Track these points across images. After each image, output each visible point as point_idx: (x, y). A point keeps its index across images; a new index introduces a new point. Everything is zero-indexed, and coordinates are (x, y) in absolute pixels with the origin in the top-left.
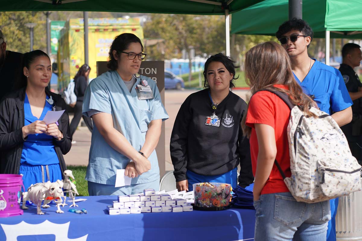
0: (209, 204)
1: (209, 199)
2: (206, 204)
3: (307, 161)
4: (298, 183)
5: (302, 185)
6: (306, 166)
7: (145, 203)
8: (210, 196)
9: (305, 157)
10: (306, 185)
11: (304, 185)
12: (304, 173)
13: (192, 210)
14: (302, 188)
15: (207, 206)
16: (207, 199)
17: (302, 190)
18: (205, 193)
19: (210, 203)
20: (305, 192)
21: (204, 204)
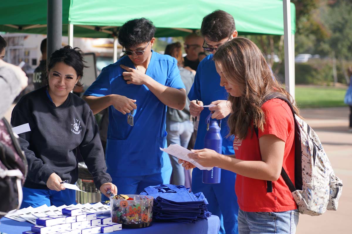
0: (137, 220)
1: (137, 214)
2: (134, 221)
3: (323, 174)
4: (313, 196)
5: (318, 199)
6: (323, 179)
7: (76, 218)
8: (139, 211)
9: (322, 170)
10: (322, 200)
11: (320, 199)
12: (320, 187)
13: (121, 229)
14: (317, 202)
15: (135, 223)
16: (135, 215)
17: (318, 204)
18: (133, 208)
19: (139, 218)
20: (319, 207)
21: (132, 220)
